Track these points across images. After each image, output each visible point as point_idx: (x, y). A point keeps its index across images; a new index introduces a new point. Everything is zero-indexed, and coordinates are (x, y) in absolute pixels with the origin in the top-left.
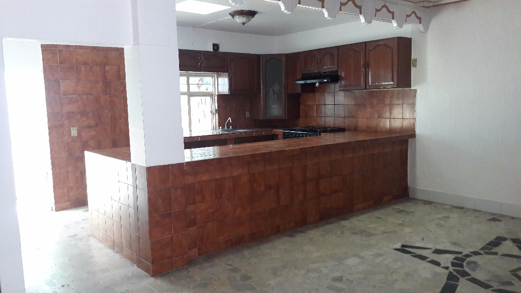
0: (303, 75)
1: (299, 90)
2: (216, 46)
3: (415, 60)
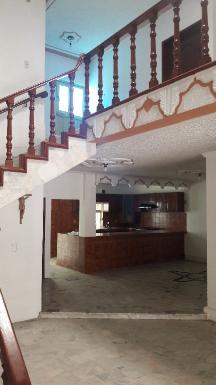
1: (140, 211)
2: (104, 191)
3: (186, 201)
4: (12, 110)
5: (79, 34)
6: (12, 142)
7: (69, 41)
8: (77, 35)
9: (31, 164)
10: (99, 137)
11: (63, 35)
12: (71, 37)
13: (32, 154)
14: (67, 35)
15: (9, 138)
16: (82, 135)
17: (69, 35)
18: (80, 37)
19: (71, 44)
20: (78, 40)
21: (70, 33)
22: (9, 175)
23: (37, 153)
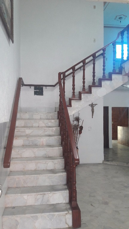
4: (85, 66)
5: (125, 15)
6: (85, 80)
7: (120, 20)
8: (124, 16)
9: (94, 90)
10: (127, 73)
11: (116, 17)
12: (120, 18)
13: (94, 85)
14: (118, 17)
15: (84, 79)
16: (120, 73)
17: (120, 17)
18: (126, 16)
19: (121, 22)
20: (125, 18)
21: (120, 16)
22: (84, 95)
23: (97, 84)
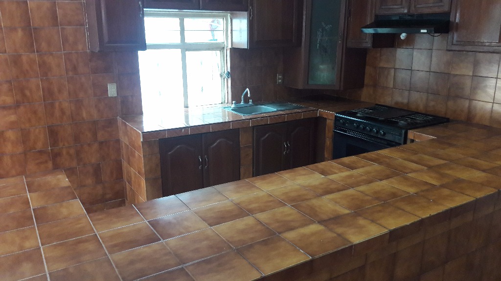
0: (376, 16)
